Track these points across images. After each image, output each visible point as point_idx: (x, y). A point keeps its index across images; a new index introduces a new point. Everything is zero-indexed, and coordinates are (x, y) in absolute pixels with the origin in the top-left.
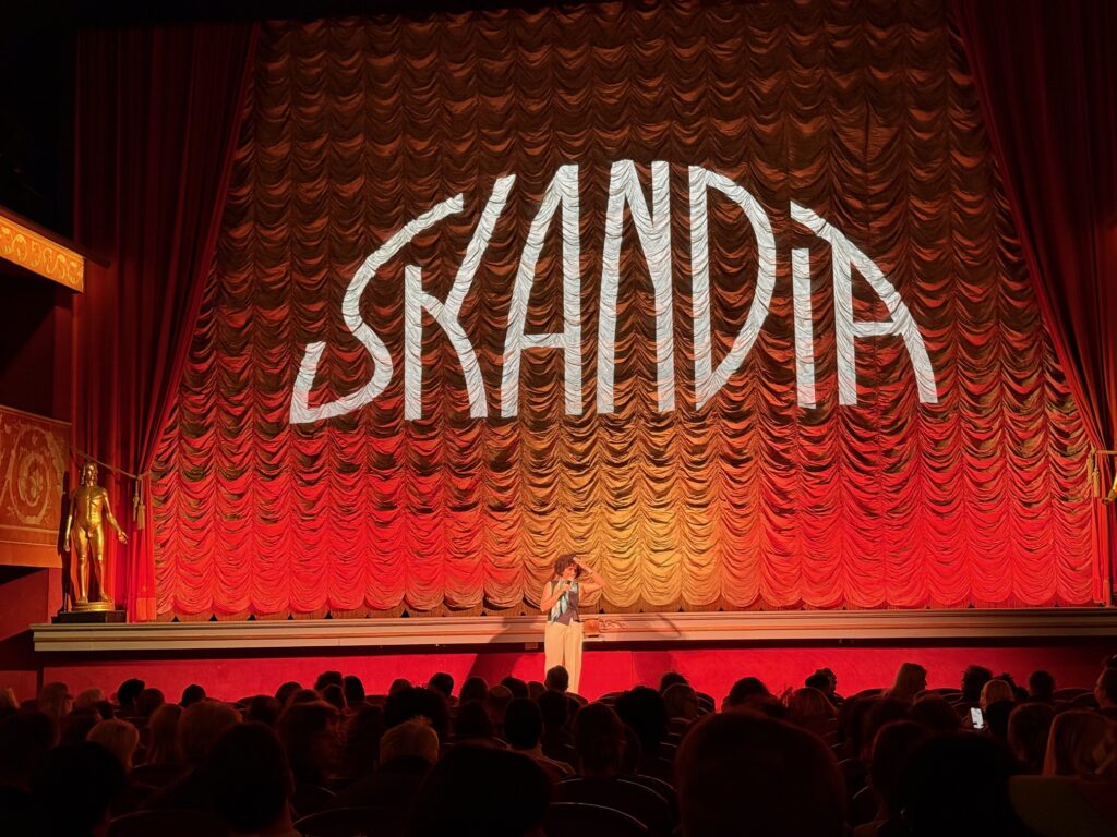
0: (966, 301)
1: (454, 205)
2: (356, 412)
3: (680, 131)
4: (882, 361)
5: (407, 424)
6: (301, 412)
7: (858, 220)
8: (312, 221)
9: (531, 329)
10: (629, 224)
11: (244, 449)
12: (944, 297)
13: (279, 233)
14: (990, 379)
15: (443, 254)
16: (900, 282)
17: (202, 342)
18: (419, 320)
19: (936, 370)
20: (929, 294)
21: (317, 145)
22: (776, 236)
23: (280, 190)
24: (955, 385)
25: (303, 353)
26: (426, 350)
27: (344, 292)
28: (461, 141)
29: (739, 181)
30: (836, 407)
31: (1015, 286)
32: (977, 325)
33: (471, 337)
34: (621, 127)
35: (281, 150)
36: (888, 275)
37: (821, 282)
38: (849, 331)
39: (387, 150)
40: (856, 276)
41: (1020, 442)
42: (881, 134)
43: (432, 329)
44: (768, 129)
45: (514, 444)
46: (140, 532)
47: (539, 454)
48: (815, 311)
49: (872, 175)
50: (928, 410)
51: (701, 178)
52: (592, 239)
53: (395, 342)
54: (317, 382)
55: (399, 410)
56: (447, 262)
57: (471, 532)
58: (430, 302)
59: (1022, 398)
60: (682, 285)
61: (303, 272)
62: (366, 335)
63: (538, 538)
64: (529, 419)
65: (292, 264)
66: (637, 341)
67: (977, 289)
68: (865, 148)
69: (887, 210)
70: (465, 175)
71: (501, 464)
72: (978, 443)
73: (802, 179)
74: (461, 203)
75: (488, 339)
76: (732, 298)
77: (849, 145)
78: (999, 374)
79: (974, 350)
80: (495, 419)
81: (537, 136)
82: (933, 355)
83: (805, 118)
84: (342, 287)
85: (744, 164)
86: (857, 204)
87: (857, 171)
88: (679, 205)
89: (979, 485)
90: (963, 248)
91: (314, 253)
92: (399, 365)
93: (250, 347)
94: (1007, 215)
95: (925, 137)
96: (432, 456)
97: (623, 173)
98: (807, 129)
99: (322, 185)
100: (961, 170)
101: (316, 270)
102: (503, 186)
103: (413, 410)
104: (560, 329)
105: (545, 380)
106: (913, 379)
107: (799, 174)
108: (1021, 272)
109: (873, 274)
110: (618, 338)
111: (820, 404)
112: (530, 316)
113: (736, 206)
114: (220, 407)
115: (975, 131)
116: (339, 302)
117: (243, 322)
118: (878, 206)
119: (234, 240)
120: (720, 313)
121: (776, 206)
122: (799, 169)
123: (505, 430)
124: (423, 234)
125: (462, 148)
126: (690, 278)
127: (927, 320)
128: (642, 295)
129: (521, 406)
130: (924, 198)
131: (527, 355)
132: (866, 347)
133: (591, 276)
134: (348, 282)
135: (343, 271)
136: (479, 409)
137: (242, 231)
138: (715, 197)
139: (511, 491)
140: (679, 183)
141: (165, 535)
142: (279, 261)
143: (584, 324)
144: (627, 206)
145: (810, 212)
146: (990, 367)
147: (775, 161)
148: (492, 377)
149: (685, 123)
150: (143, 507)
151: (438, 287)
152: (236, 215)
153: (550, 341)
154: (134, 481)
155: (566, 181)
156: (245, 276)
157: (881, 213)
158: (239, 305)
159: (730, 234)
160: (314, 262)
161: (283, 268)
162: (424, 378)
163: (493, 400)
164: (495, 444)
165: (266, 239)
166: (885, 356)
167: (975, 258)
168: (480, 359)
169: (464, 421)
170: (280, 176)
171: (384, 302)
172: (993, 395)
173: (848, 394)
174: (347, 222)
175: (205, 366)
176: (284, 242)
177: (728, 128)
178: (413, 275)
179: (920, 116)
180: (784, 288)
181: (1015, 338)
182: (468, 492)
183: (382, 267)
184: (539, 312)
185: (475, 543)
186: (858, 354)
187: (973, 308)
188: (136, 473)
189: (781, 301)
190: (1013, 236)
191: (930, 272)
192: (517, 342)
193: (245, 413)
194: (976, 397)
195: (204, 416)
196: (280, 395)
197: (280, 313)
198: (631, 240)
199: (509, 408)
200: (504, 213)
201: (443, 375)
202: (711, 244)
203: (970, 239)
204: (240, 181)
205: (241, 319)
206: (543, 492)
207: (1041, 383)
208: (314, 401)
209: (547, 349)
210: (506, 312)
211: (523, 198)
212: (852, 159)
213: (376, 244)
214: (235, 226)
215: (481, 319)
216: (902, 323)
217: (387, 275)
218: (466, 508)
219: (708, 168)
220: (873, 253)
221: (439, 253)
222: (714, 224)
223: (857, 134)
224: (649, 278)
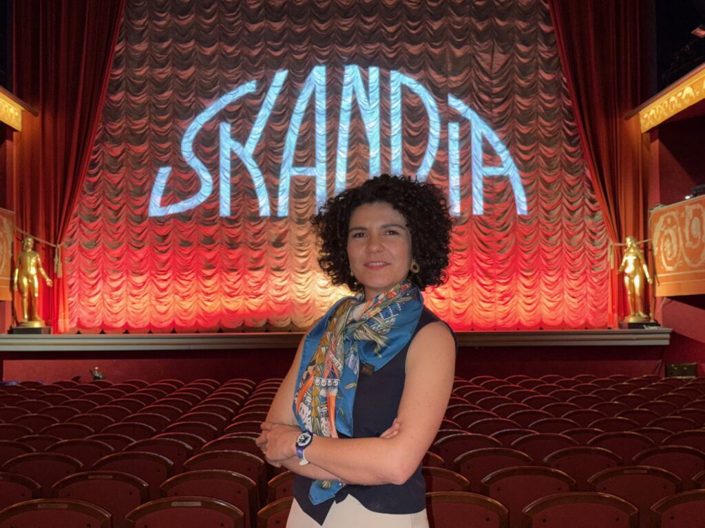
0: (544, 157)
1: (250, 87)
2: (189, 211)
3: (386, 49)
4: (498, 190)
5: (222, 219)
6: (156, 209)
7: (486, 107)
8: (162, 92)
9: (297, 164)
10: (355, 103)
11: (121, 230)
12: (532, 154)
13: (141, 99)
14: (556, 201)
15: (243, 117)
16: (510, 144)
17: (93, 165)
18: (228, 155)
19: (527, 195)
20: (525, 152)
21: (165, 45)
22: (440, 114)
23: (142, 72)
24: (537, 204)
25: (156, 173)
26: (233, 174)
27: (182, 136)
28: (254, 48)
29: (420, 81)
30: (471, 216)
31: (570, 149)
32: (550, 170)
33: (260, 167)
34: (351, 45)
35: (142, 47)
36: (502, 140)
37: (464, 142)
38: (480, 172)
39: (209, 51)
40: (484, 140)
41: (570, 237)
42: (500, 58)
43: (236, 162)
44: (436, 51)
45: (286, 232)
46: (59, 280)
47: (300, 238)
48: (461, 159)
49: (495, 82)
50: (522, 218)
51: (398, 78)
52: (333, 112)
53: (214, 168)
54: (167, 190)
55: (216, 209)
56: (246, 121)
57: (260, 284)
58: (236, 146)
59: (572, 212)
60: (385, 142)
61: (157, 123)
62: (195, 163)
63: (300, 287)
64: (295, 217)
65: (150, 118)
66: (358, 173)
67: (550, 150)
68: (491, 65)
69: (503, 102)
70: (257, 69)
71: (278, 243)
72: (547, 237)
73: (455, 82)
74: (254, 86)
75: (271, 170)
76: (414, 150)
77: (482, 64)
78: (561, 199)
79: (547, 185)
80: (274, 217)
81: (301, 47)
82: (525, 187)
83: (459, 46)
84: (181, 133)
85: (422, 71)
86: (485, 98)
87: (486, 79)
88: (385, 93)
89: (547, 260)
90: (544, 127)
91: (164, 112)
92: (216, 182)
93: (124, 168)
94: (569, 109)
95: (524, 61)
96: (237, 238)
97: (352, 73)
98: (458, 53)
99: (168, 70)
100: (544, 81)
101: (166, 122)
102: (281, 77)
103: (225, 210)
104: (313, 165)
105: (304, 195)
106: (513, 200)
107: (453, 79)
108: (574, 142)
109: (494, 138)
110: (349, 170)
111: (462, 213)
112: (296, 156)
113: (417, 96)
114: (105, 204)
115: (551, 59)
116: (178, 143)
117: (119, 153)
118: (498, 100)
119: (112, 101)
120: (407, 158)
121: (439, 94)
122: (454, 75)
123: (281, 223)
124: (232, 104)
125: (255, 53)
126: (389, 137)
127: (524, 166)
128: (362, 146)
129: (290, 210)
130: (524, 96)
131: (294, 180)
132: (489, 181)
133: (332, 133)
134: (184, 131)
135: (182, 124)
136: (265, 211)
137: (118, 96)
138: (406, 91)
139: (283, 260)
140: (384, 79)
141: (71, 281)
142: (141, 117)
143: (328, 162)
144: (354, 93)
145: (459, 102)
146: (556, 194)
147: (440, 70)
148: (273, 192)
149: (389, 45)
150: (60, 264)
151: (241, 136)
152: (116, 87)
154: (54, 248)
155: (319, 75)
156: (119, 125)
157: (498, 105)
158: (117, 142)
159: (414, 113)
160: (165, 117)
161: (144, 121)
162: (232, 191)
163: (274, 205)
164: (274, 233)
165: (133, 102)
166: (499, 186)
167: (550, 132)
168: (266, 181)
169: (256, 217)
170: (141, 64)
171: (207, 144)
172: (558, 209)
173: (478, 208)
174: (183, 94)
175: (96, 179)
176: (144, 105)
177: (414, 49)
178: (226, 129)
179: (522, 48)
180: (443, 146)
181: (570, 178)
182: (259, 259)
183: (207, 123)
184: (301, 154)
185: (262, 289)
186: (485, 185)
187: (548, 161)
188: (55, 243)
189: (442, 153)
190: (571, 121)
191: (525, 139)
192: (288, 173)
193: (121, 208)
194: (547, 212)
195: (95, 209)
196: (143, 199)
197: (143, 148)
198: (356, 114)
199: (283, 211)
200: (281, 93)
201: (243, 190)
202: (403, 118)
203: (547, 121)
204: (117, 65)
205: (118, 150)
206: (302, 261)
207: (583, 204)
208: (164, 203)
209: (305, 177)
210: (281, 153)
211: (292, 85)
212: (484, 71)
213: (200, 109)
214: (114, 93)
215: (266, 157)
216: (508, 167)
217: (210, 127)
218: (257, 269)
219: (402, 72)
220: (495, 126)
221: (241, 115)
222: (404, 104)
223: (487, 56)
224: (365, 136)
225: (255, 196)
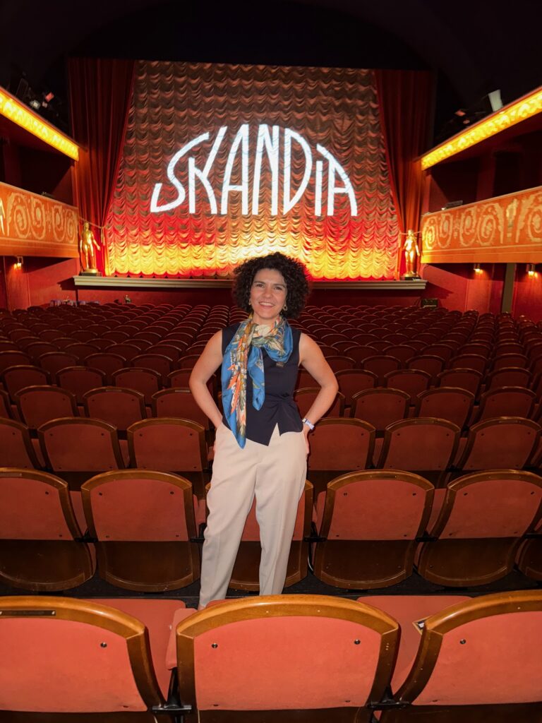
0: (368, 183)
1: (205, 137)
2: (173, 209)
3: (283, 115)
4: (342, 201)
5: (191, 214)
6: (154, 208)
7: (338, 152)
8: (156, 139)
9: (232, 183)
10: (265, 148)
11: (136, 220)
12: (362, 181)
13: (144, 142)
14: (372, 209)
15: (202, 154)
16: (350, 175)
17: (119, 181)
18: (194, 178)
19: (358, 204)
20: (358, 180)
21: (157, 110)
22: (312, 155)
23: (144, 126)
24: (363, 209)
25: (154, 186)
26: (197, 188)
27: (168, 165)
28: (208, 113)
29: (302, 135)
30: (326, 216)
31: (383, 178)
32: (371, 190)
33: (212, 185)
34: (263, 112)
35: (144, 111)
36: (346, 172)
37: (325, 173)
38: (333, 190)
39: (182, 114)
40: (336, 172)
41: (378, 229)
42: (347, 123)
43: (198, 181)
44: (312, 117)
45: (226, 223)
46: (104, 247)
47: (234, 227)
48: (323, 183)
49: (344, 137)
50: (354, 217)
51: (290, 133)
52: (252, 153)
53: (186, 185)
54: (160, 197)
55: (187, 208)
56: (203, 157)
57: (212, 252)
58: (198, 171)
59: (381, 215)
60: (281, 172)
61: (153, 157)
62: (175, 182)
63: (233, 255)
64: (231, 215)
65: (150, 154)
66: (266, 190)
67: (372, 179)
68: (342, 126)
69: (348, 149)
70: (210, 125)
71: (222, 230)
72: (367, 229)
73: (322, 136)
74: (208, 136)
75: (217, 187)
76: (297, 177)
77: (337, 126)
78: (375, 208)
79: (369, 199)
80: (219, 215)
81: (234, 113)
82: (357, 200)
83: (324, 114)
84: (167, 163)
85: (303, 130)
86: (338, 146)
87: (339, 135)
88: (282, 142)
89: (365, 242)
90: (369, 165)
91: (157, 151)
92: (187, 193)
93: (136, 184)
94: (384, 155)
95: (360, 125)
96: (199, 226)
97: (263, 129)
98: (324, 119)
99: (159, 126)
100: (371, 137)
101: (159, 157)
102: (223, 131)
103: (192, 210)
104: (241, 184)
105: (236, 202)
106: (350, 208)
107: (321, 134)
108: (385, 174)
109: (341, 171)
110: (261, 188)
111: (322, 215)
112: (231, 179)
113: (299, 145)
114: (127, 204)
115: (376, 124)
116: (165, 169)
117: (133, 174)
118: (345, 148)
119: (128, 144)
120: (293, 182)
121: (312, 143)
122: (321, 132)
123: (223, 218)
124: (195, 147)
125: (208, 115)
126: (283, 168)
127: (357, 188)
128: (268, 174)
129: (228, 210)
130: (360, 146)
131: (230, 193)
132: (337, 196)
133: (252, 165)
134: (169, 162)
135: (168, 158)
136: (214, 211)
137: (132, 141)
138: (294, 141)
139: (224, 239)
140: (282, 134)
141: (110, 248)
142: (144, 154)
143: (249, 182)
144: (264, 142)
145: (324, 148)
146: (373, 205)
147: (313, 129)
148: (219, 200)
149: (285, 113)
150: (104, 238)
151: (200, 166)
152: (130, 135)
153: (237, 188)
154: (100, 230)
155: (244, 130)
156: (132, 158)
157: (345, 151)
158: (132, 168)
159: (298, 154)
160: (158, 154)
161: (147, 155)
162: (196, 198)
163: (219, 208)
164: (219, 224)
165: (141, 144)
166: (342, 199)
167: (372, 168)
168: (215, 193)
169: (209, 214)
170: (144, 121)
171: (181, 170)
172: (374, 213)
173: (331, 212)
174: (168, 140)
175: (121, 189)
176: (146, 146)
177: (299, 116)
178: (192, 161)
179: (360, 117)
180: (313, 175)
181: (381, 195)
182: (212, 238)
183: (181, 158)
184: (234, 177)
185: (213, 255)
186: (335, 199)
187: (370, 185)
188: (101, 226)
189: (312, 179)
190: (385, 162)
191: (359, 172)
192: (227, 188)
193: (135, 207)
194: (368, 214)
195: (122, 207)
196: (147, 201)
197: (146, 172)
198: (265, 154)
199: (224, 211)
200: (223, 140)
201: (202, 198)
202: (291, 157)
203: (372, 161)
204: (130, 122)
205: (133, 173)
206: (234, 240)
207: (387, 210)
208: (159, 204)
209: (236, 191)
210: (223, 177)
211: (229, 135)
212: (337, 129)
213: (177, 149)
214: (129, 138)
215: (215, 179)
216: (349, 189)
217: (183, 160)
218: (210, 244)
219: (292, 129)
220: (343, 164)
221: (200, 153)
222: (293, 149)
223: (340, 121)
224: (270, 168)
225: (208, 202)
